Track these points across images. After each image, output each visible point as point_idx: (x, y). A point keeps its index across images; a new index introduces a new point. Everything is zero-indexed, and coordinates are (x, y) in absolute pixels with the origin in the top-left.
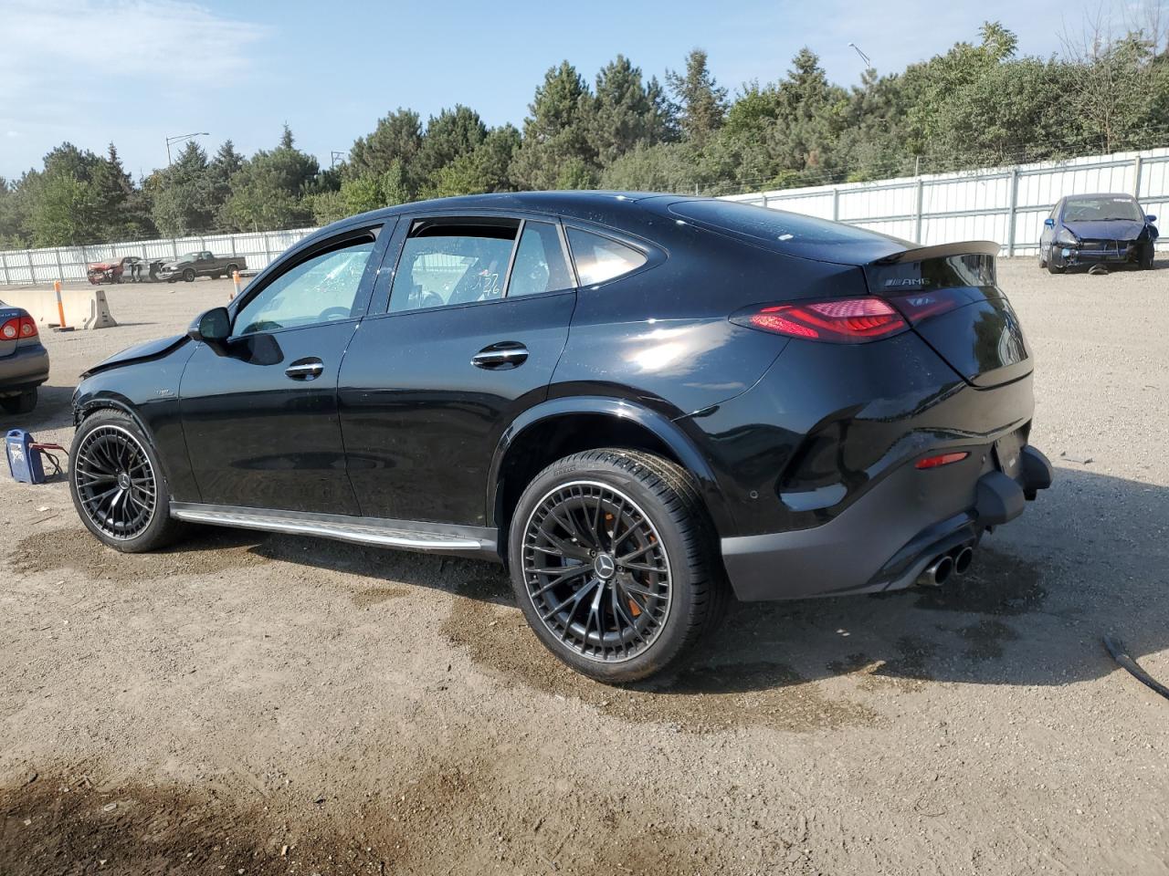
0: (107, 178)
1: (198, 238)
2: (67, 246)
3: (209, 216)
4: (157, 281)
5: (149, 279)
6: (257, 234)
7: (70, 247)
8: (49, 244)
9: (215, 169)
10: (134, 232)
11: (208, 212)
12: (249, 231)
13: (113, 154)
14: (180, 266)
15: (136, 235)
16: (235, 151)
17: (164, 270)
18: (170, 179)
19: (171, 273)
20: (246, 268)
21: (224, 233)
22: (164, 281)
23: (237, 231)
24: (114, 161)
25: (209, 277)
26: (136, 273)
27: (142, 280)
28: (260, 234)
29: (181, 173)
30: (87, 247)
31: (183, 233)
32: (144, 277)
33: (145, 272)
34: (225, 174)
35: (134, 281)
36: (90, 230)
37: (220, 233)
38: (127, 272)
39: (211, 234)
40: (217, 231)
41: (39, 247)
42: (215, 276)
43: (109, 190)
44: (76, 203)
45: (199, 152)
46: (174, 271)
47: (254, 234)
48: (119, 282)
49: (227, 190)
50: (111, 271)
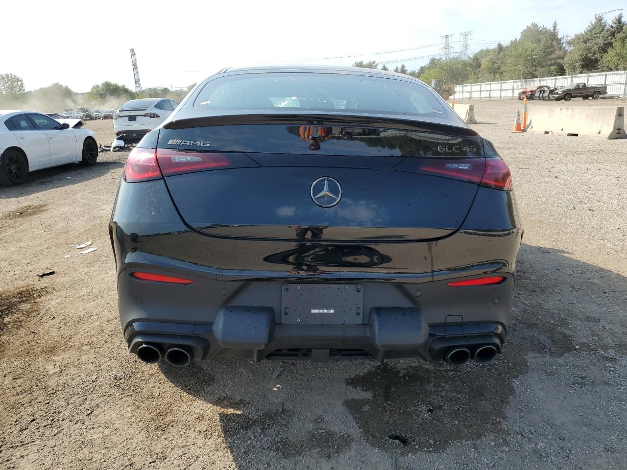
0: (548, 41)
1: (586, 75)
2: (519, 79)
3: (597, 61)
4: (550, 100)
5: (547, 98)
6: (622, 72)
7: (520, 80)
8: (511, 79)
9: (607, 32)
10: (553, 71)
11: (596, 59)
12: (617, 69)
13: (555, 27)
14: (563, 92)
15: (554, 73)
16: (623, 20)
17: (555, 94)
18: (580, 40)
19: (557, 95)
20: (606, 93)
21: (603, 71)
22: (553, 100)
23: (611, 70)
24: (554, 31)
25: (582, 98)
26: (541, 94)
27: (544, 99)
28: (624, 72)
29: (588, 36)
30: (528, 80)
31: (578, 72)
32: (545, 97)
33: (546, 94)
34: (613, 34)
35: (540, 99)
36: (531, 71)
37: (601, 72)
38: (537, 94)
39: (595, 72)
40: (599, 70)
41: (507, 80)
42: (586, 97)
43: (548, 47)
44: (527, 56)
45: (603, 21)
46: (561, 94)
47: (620, 72)
48: (533, 100)
49: (610, 44)
50: (530, 93)
